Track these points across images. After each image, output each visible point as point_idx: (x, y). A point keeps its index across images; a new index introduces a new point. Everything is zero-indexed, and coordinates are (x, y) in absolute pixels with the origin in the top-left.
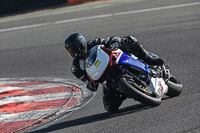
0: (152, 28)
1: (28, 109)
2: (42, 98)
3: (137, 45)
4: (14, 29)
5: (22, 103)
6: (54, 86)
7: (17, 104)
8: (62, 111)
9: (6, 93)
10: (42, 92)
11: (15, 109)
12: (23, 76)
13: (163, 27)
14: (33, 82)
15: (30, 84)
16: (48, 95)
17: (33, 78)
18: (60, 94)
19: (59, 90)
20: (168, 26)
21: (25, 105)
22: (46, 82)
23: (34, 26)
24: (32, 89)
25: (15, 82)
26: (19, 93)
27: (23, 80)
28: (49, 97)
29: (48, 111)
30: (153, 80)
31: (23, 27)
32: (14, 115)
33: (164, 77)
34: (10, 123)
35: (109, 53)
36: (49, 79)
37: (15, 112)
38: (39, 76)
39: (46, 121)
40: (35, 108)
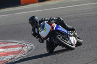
1: (1, 55)
2: (8, 50)
6: (14, 44)
8: (18, 56)
10: (8, 47)
14: (4, 43)
15: (2, 43)
16: (11, 49)
17: (4, 41)
18: (17, 48)
19: (17, 46)
20: (69, 16)
22: (10, 42)
28: (11, 50)
33: (75, 36)
35: (51, 25)
36: (11, 41)
40: (5, 55)
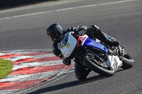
0: (125, 15)
1: (37, 71)
2: (47, 64)
4: (27, 15)
5: (33, 67)
7: (29, 68)
8: (61, 73)
9: (22, 60)
10: (47, 59)
11: (27, 71)
12: (34, 48)
13: (133, 13)
14: (41, 53)
15: (38, 54)
16: (51, 62)
17: (40, 50)
18: (60, 61)
21: (35, 69)
23: (42, 13)
24: (40, 58)
25: (28, 53)
26: (31, 60)
27: (34, 51)
29: (51, 73)
30: (110, 57)
32: (27, 76)
34: (25, 82)
35: (77, 38)
37: (28, 74)
38: (45, 48)
39: (50, 80)
40: (42, 71)
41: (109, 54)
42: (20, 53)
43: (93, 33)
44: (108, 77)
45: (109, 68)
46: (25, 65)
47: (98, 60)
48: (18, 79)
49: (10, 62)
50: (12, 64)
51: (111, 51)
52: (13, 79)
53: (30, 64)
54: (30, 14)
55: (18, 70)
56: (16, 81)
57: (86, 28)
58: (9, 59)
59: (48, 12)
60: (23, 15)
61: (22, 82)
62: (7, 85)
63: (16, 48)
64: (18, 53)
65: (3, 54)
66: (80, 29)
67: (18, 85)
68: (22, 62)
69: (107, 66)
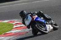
3: (42, 14)
5: (22, 26)
9: (17, 23)
11: (20, 28)
31: (22, 4)
32: (19, 30)
37: (20, 29)
39: (29, 32)
41: (47, 24)
42: (17, 20)
43: (40, 15)
44: (45, 34)
45: (46, 30)
46: (19, 26)
47: (41, 27)
48: (16, 31)
49: (12, 24)
50: (13, 25)
51: (47, 23)
52: (13, 31)
53: (21, 25)
54: (21, 4)
55: (16, 28)
56: (15, 33)
57: (36, 12)
58: (12, 23)
59: (29, 3)
60: (18, 4)
61: (17, 33)
62: (11, 34)
63: (15, 18)
64: (16, 21)
65: (9, 21)
66: (34, 13)
67: (16, 34)
68: (17, 24)
69: (45, 30)
